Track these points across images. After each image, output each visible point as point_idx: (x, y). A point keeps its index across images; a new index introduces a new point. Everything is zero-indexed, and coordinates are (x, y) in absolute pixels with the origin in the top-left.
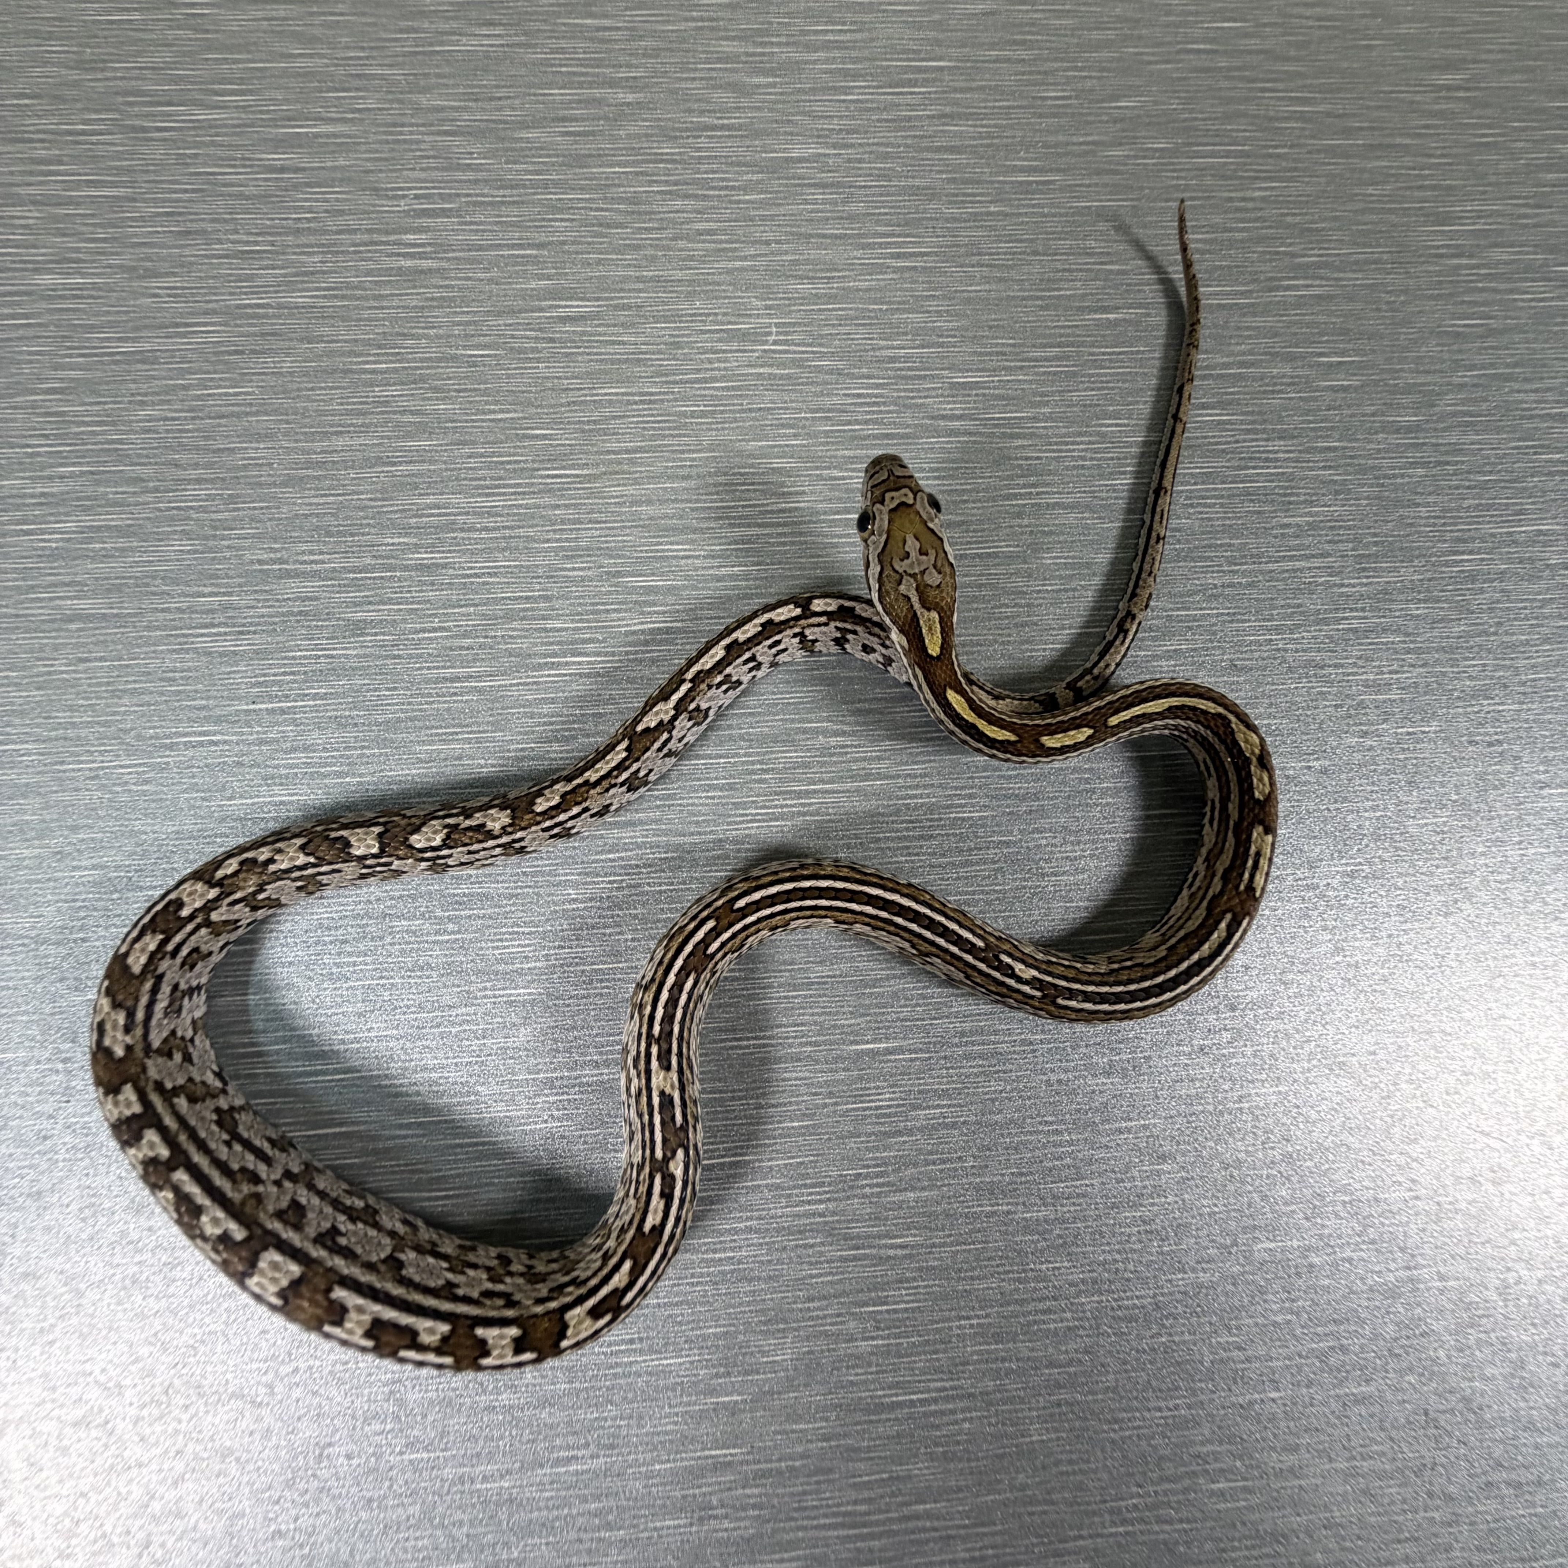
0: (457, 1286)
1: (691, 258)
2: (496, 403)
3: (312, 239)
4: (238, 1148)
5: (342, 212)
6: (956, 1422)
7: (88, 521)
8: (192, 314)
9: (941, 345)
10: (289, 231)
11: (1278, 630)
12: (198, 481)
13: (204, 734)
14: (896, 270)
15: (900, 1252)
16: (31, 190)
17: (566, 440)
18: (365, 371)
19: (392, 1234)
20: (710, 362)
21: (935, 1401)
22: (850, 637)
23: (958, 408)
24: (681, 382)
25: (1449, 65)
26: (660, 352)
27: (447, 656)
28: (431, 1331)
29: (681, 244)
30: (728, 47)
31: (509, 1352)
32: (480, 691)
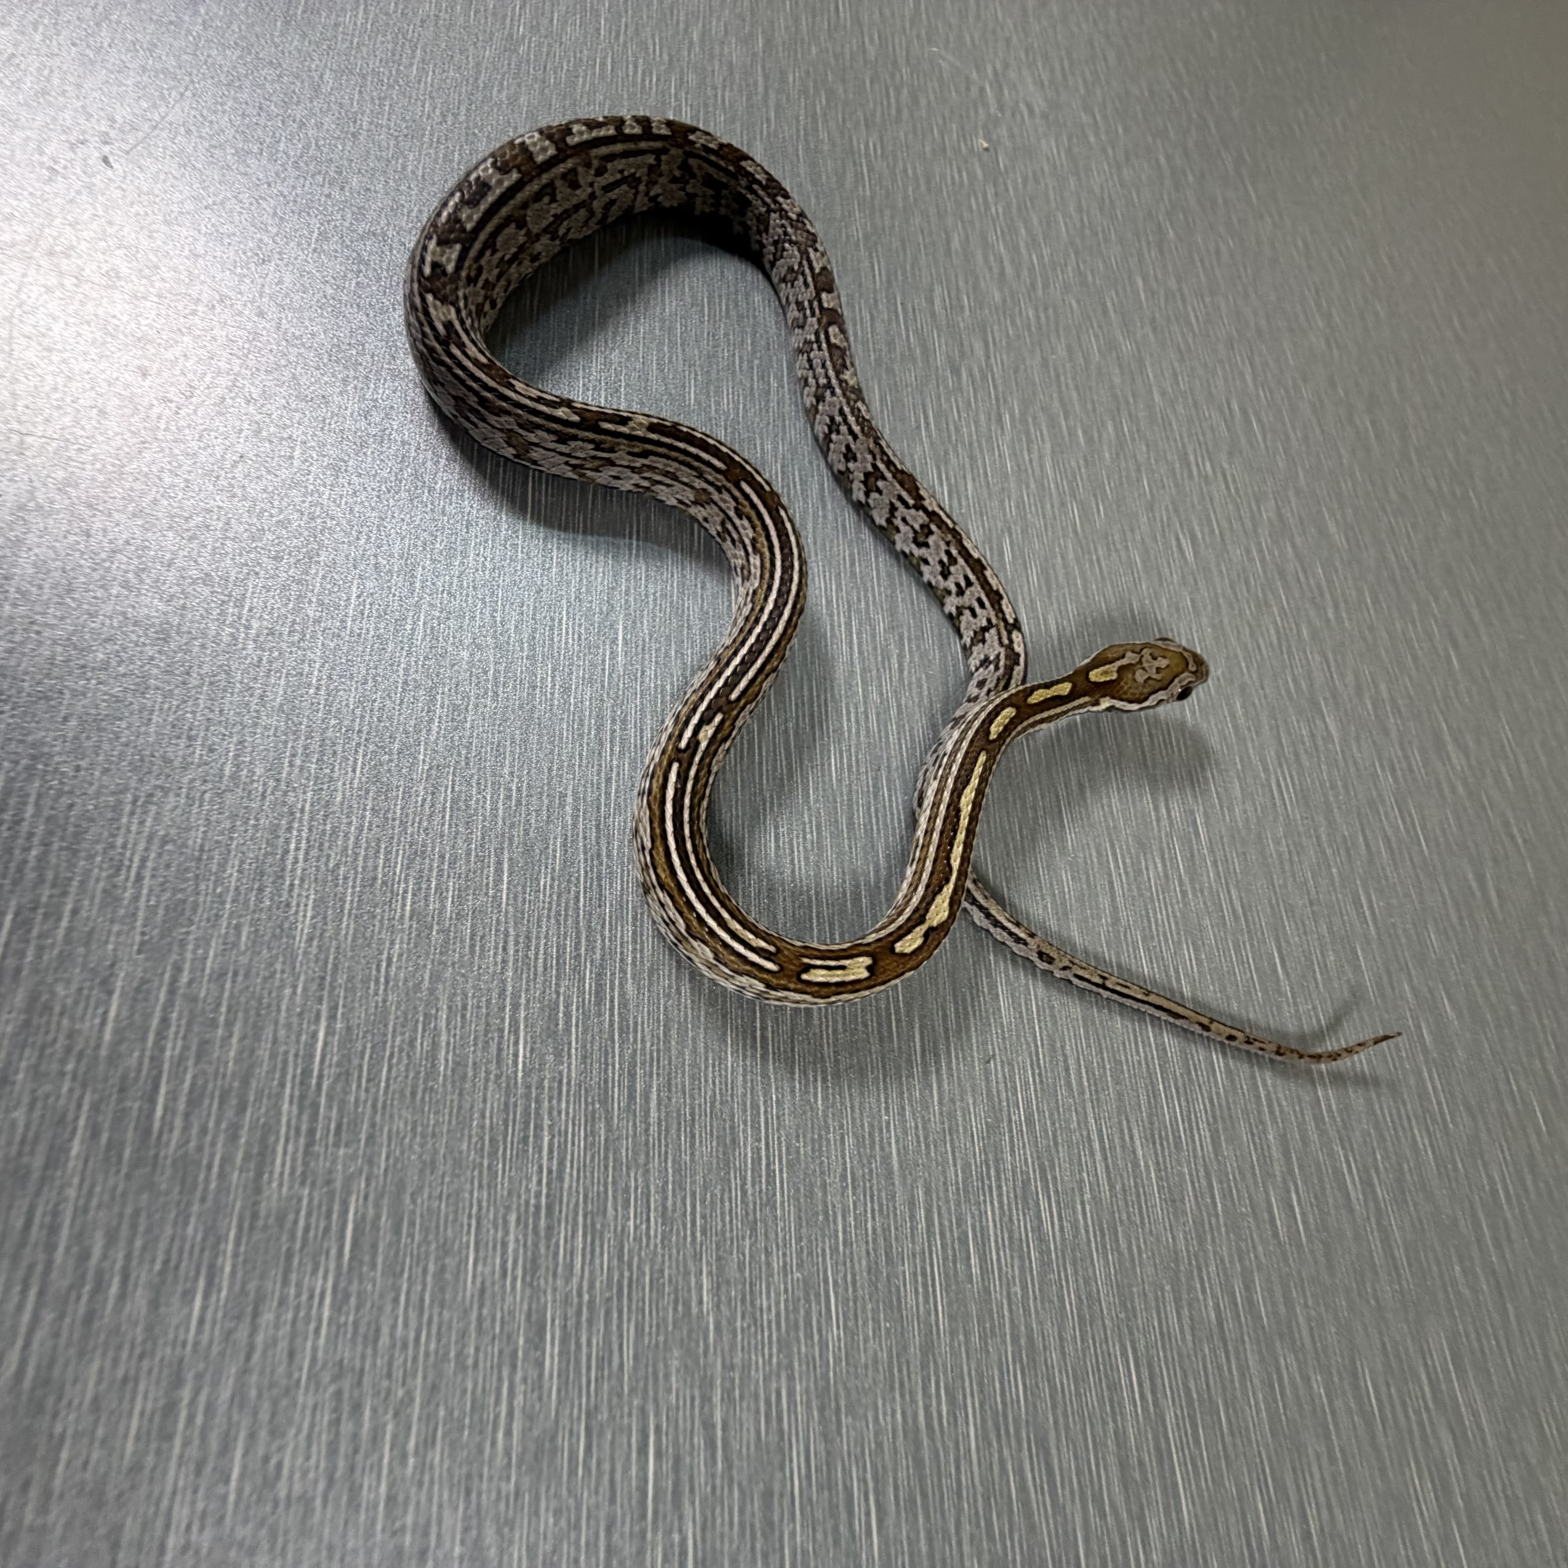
0: (492, 254)
4: (619, 176)
14: (1268, 780)
19: (538, 237)
22: (992, 667)
28: (470, 218)
31: (437, 259)
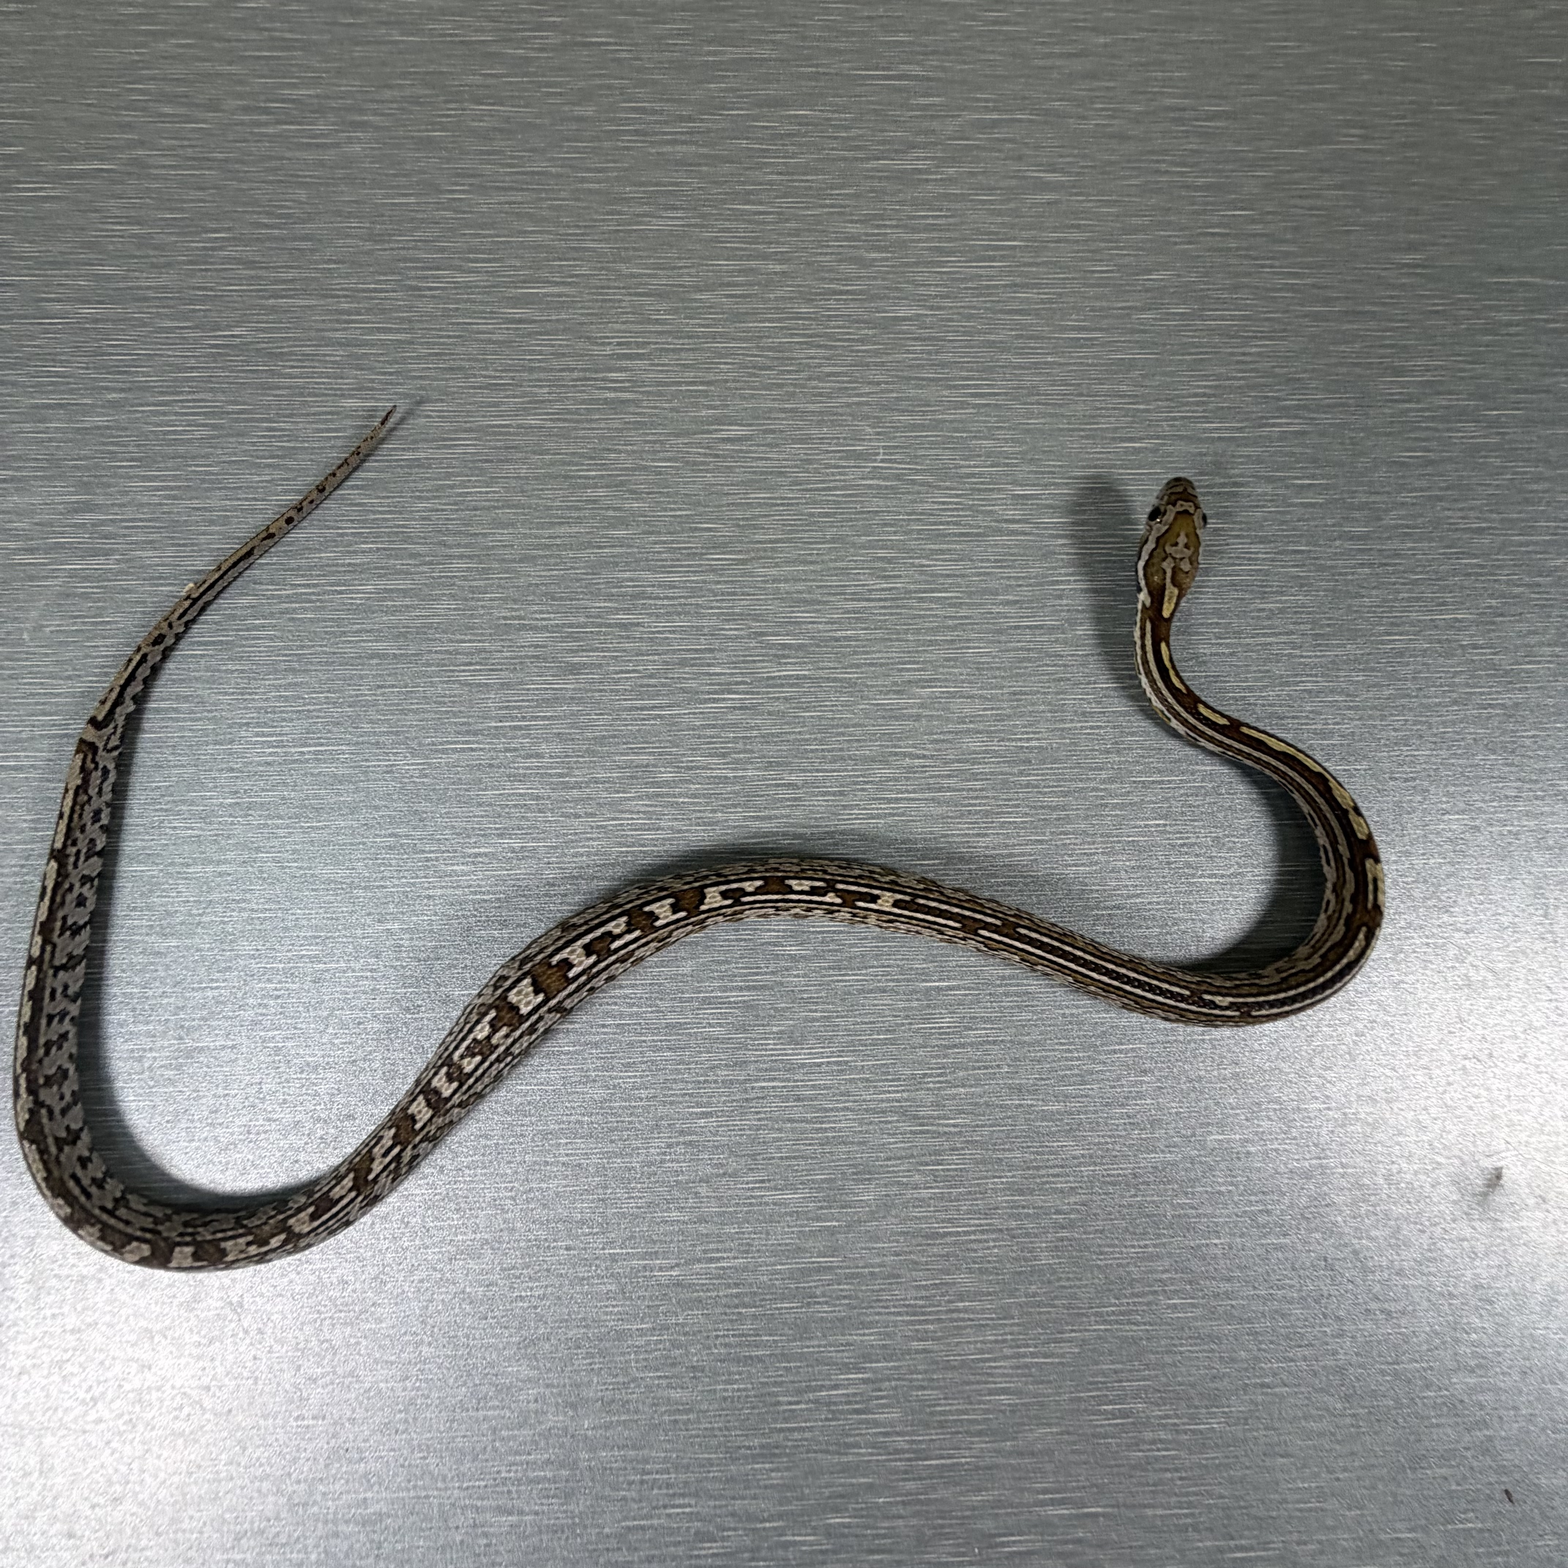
1: (821, 395)
2: (675, 503)
3: (542, 375)
5: (564, 355)
6: (988, 1248)
7: (382, 584)
8: (456, 431)
9: (1007, 465)
10: (524, 369)
11: (1250, 689)
12: (461, 557)
13: (467, 742)
14: (974, 406)
15: (952, 1129)
16: (338, 335)
17: (725, 532)
18: (580, 477)
20: (833, 474)
21: (974, 1232)
23: (1016, 514)
24: (811, 490)
25: (1412, 247)
26: (796, 466)
27: (640, 691)
29: (814, 383)
30: (853, 229)
32: (660, 717)
